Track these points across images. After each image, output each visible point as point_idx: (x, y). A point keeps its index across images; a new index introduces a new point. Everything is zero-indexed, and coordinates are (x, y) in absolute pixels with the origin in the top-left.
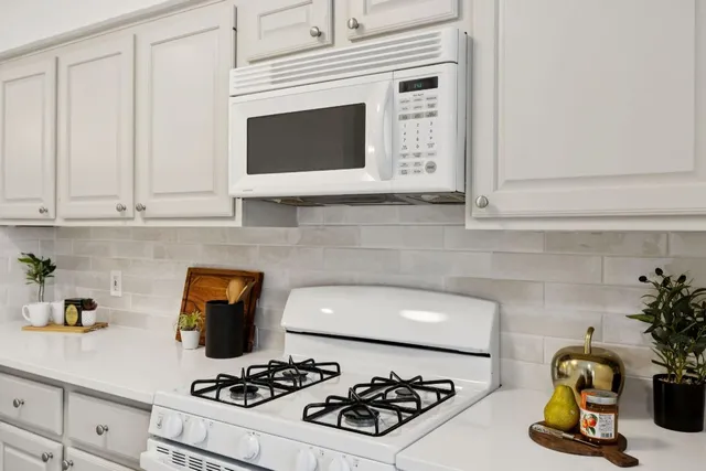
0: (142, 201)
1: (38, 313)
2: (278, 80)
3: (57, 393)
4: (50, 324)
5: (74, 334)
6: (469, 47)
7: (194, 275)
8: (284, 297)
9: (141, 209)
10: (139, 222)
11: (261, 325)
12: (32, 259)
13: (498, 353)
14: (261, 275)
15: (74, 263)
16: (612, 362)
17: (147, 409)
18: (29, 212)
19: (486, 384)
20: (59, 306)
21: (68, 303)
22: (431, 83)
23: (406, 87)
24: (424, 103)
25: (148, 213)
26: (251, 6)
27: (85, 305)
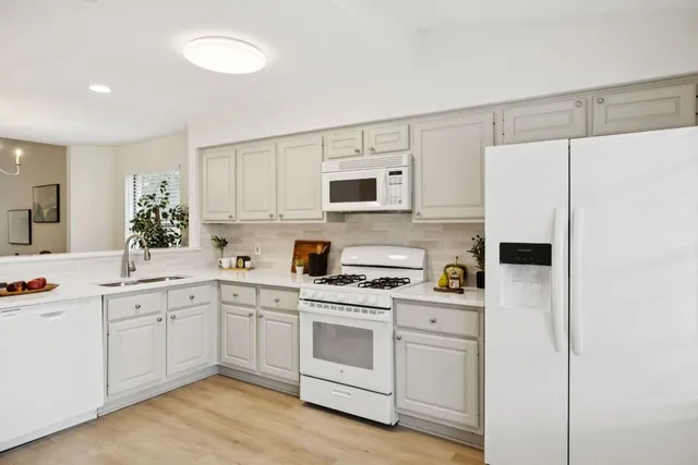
0: (281, 212)
1: (225, 262)
2: (342, 168)
3: (253, 290)
4: (230, 268)
5: (241, 271)
6: (413, 160)
7: (298, 244)
8: (341, 252)
9: (281, 216)
10: (279, 221)
11: (330, 264)
12: (217, 239)
13: (426, 268)
14: (329, 243)
15: (237, 240)
16: (463, 268)
17: (298, 290)
19: (421, 279)
20: (234, 260)
21: (238, 258)
22: (400, 173)
23: (391, 173)
24: (398, 179)
25: (283, 218)
26: (330, 137)
27: (246, 259)
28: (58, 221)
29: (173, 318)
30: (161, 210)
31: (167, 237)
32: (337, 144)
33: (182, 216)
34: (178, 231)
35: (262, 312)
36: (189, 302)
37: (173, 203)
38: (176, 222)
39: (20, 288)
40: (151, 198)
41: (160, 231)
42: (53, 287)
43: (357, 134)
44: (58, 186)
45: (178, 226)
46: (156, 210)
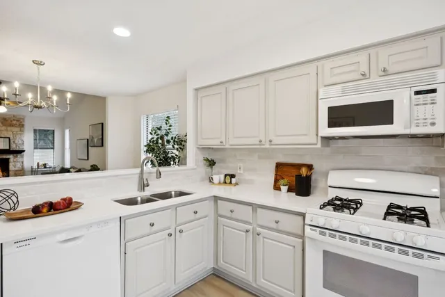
0: (272, 138)
1: (216, 178)
2: (345, 92)
4: (220, 183)
5: (228, 187)
7: (279, 166)
9: (271, 141)
10: (267, 146)
12: (207, 160)
14: (312, 166)
17: (303, 215)
18: (214, 143)
19: (438, 208)
20: (222, 177)
21: (226, 175)
22: (434, 91)
23: (417, 93)
24: (429, 99)
25: (272, 143)
26: (328, 64)
27: (232, 176)
28: (102, 146)
29: (181, 231)
30: (166, 138)
31: (170, 158)
32: (337, 71)
33: (181, 143)
34: (177, 153)
35: (259, 230)
36: (193, 216)
37: (174, 133)
38: (176, 146)
39: (45, 210)
40: (159, 129)
41: (166, 153)
42: (79, 205)
43: (362, 58)
44: (102, 124)
45: (177, 150)
46: (162, 138)
